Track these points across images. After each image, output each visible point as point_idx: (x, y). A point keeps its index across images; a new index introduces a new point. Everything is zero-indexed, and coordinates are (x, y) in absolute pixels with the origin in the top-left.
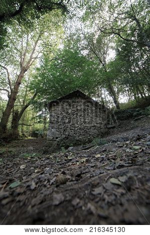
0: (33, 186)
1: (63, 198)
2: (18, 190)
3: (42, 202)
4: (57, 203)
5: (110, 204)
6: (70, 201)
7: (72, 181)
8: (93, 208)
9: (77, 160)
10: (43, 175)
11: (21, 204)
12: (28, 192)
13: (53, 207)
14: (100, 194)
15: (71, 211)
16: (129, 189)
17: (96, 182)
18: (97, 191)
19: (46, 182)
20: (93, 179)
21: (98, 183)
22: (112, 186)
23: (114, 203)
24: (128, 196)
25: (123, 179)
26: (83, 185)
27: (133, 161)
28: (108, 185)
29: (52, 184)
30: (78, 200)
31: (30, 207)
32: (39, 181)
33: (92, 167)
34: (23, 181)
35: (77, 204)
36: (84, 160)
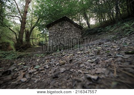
0: (47, 67)
1: (65, 70)
2: (40, 69)
3: (54, 72)
4: (63, 71)
5: (89, 69)
6: (69, 70)
7: (67, 63)
8: (81, 71)
10: (51, 62)
11: (44, 73)
12: (46, 70)
13: (61, 73)
14: (84, 66)
15: (71, 73)
16: (97, 63)
17: (81, 62)
18: (81, 65)
19: (54, 65)
20: (79, 61)
21: (82, 63)
22: (89, 63)
23: (90, 69)
24: (97, 66)
25: (94, 60)
26: (74, 64)
27: (98, 53)
28: (87, 63)
29: (57, 65)
30: (73, 70)
31: (49, 74)
32: (50, 65)
33: (77, 57)
34: (41, 66)
35: (73, 71)
36: (72, 54)
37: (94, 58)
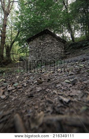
0: (25, 85)
1: (41, 89)
2: (19, 87)
3: (31, 91)
4: (39, 91)
5: (64, 90)
6: (45, 90)
7: (45, 82)
8: (56, 92)
9: (47, 72)
10: (30, 80)
11: (21, 92)
12: (23, 88)
13: (37, 92)
14: (60, 87)
15: (46, 93)
16: (74, 84)
17: (58, 82)
18: (58, 86)
19: (32, 83)
20: (56, 81)
21: (59, 82)
22: (66, 83)
23: (66, 90)
24: (73, 87)
25: (71, 80)
26: (51, 83)
28: (64, 83)
29: (35, 84)
30: (49, 90)
31: (26, 92)
32: (28, 83)
33: (56, 75)
34: (20, 83)
35: (48, 91)
36: (52, 72)
37: (73, 78)
